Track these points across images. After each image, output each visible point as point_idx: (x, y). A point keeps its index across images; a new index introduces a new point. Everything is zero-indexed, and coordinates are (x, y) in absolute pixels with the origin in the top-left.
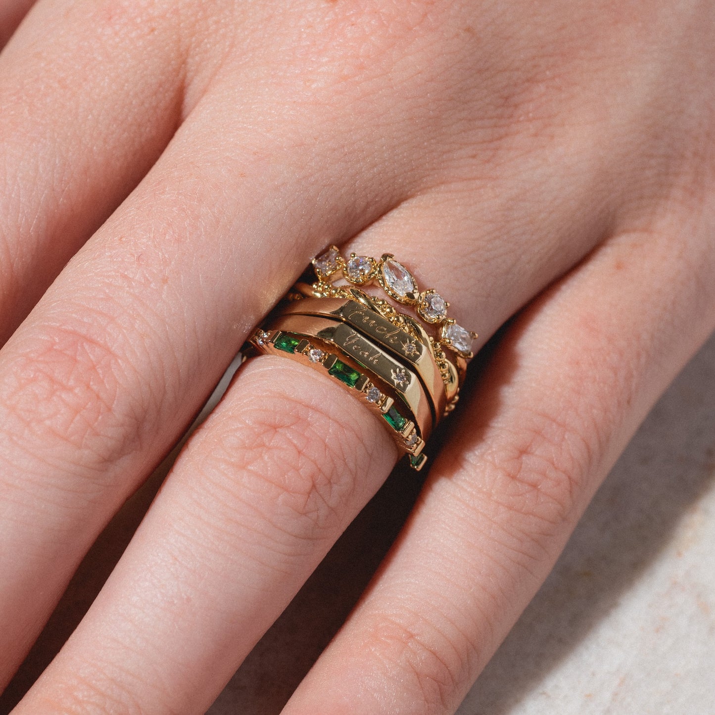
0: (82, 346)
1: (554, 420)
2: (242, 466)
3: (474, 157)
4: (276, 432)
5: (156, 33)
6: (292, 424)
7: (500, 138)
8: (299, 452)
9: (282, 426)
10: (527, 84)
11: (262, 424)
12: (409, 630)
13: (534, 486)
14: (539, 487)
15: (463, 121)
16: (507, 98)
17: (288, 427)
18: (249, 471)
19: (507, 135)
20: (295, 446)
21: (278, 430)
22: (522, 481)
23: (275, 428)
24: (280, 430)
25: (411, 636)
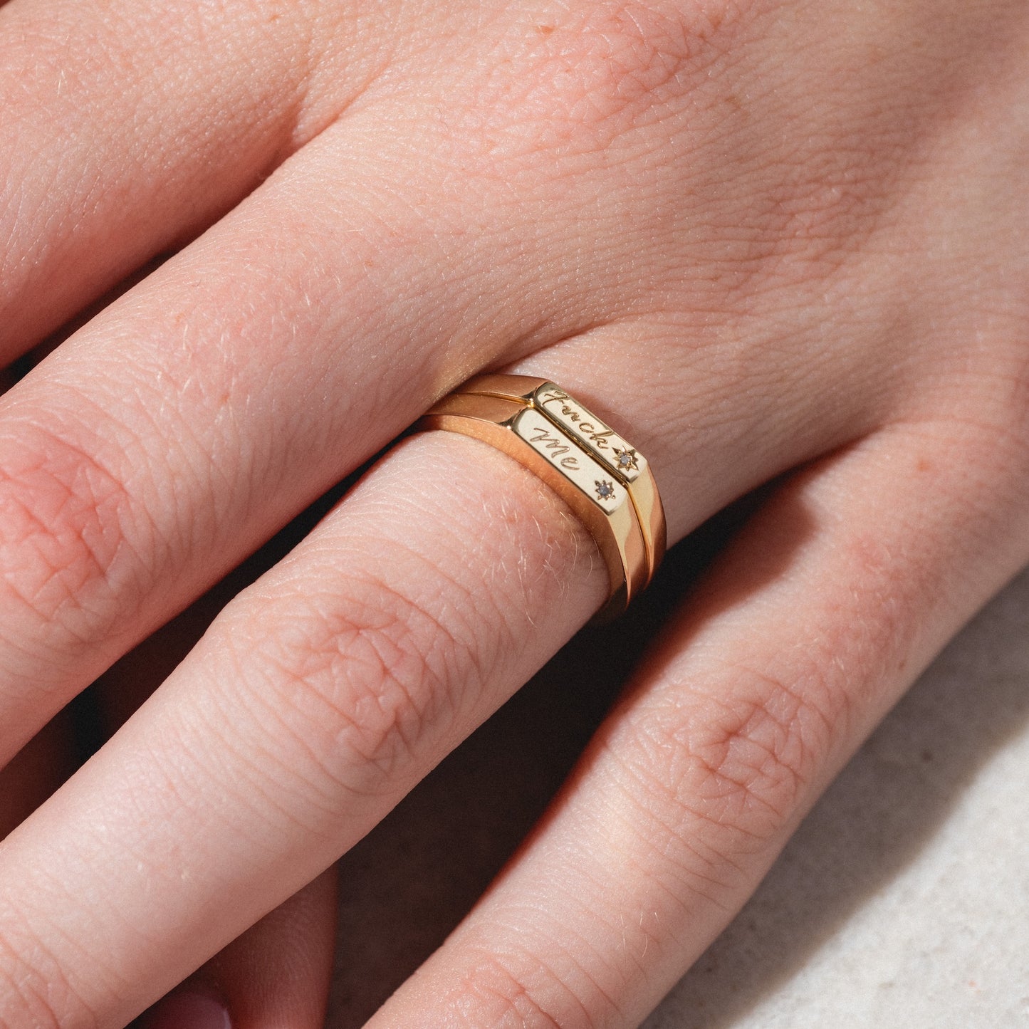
0: (83, 471)
1: (785, 689)
2: (297, 677)
3: (715, 279)
4: (358, 634)
5: (278, 22)
6: (383, 627)
7: (760, 256)
8: (386, 671)
9: (368, 627)
10: (813, 186)
11: (342, 618)
12: (520, 981)
13: (741, 785)
14: (749, 787)
15: (705, 226)
16: (778, 203)
17: (377, 629)
18: (307, 685)
19: (770, 254)
20: (381, 661)
21: (361, 632)
22: (724, 777)
23: (358, 628)
24: (364, 633)
25: (522, 991)
